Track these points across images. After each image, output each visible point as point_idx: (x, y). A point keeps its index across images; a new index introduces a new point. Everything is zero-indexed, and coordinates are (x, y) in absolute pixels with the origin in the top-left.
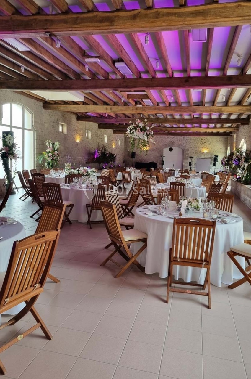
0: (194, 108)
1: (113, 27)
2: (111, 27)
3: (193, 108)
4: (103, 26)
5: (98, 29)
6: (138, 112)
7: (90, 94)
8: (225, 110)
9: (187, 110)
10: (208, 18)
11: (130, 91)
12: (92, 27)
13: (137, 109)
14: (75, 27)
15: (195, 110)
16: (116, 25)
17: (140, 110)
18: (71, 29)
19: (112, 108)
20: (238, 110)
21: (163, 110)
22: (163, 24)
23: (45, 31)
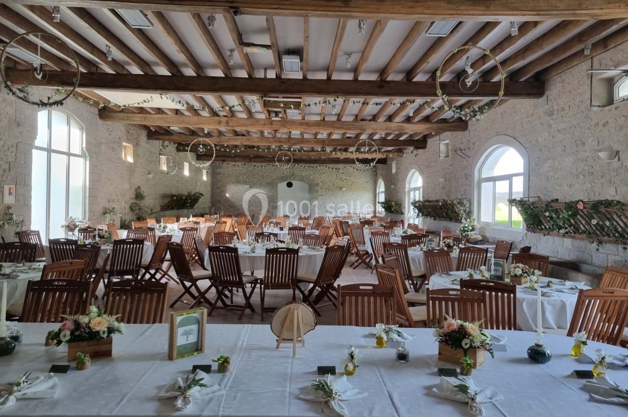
0: (363, 124)
1: (347, 9)
2: (344, 9)
3: (360, 124)
4: (331, 6)
5: (323, 9)
6: (273, 128)
7: (200, 99)
8: (408, 128)
9: (351, 126)
10: (491, 8)
11: (278, 97)
12: (313, 6)
13: (271, 124)
14: (285, 5)
15: (364, 127)
16: (353, 7)
17: (277, 125)
18: (276, 6)
19: (229, 121)
20: (426, 129)
21: (313, 126)
22: (426, 11)
23: (230, 5)
